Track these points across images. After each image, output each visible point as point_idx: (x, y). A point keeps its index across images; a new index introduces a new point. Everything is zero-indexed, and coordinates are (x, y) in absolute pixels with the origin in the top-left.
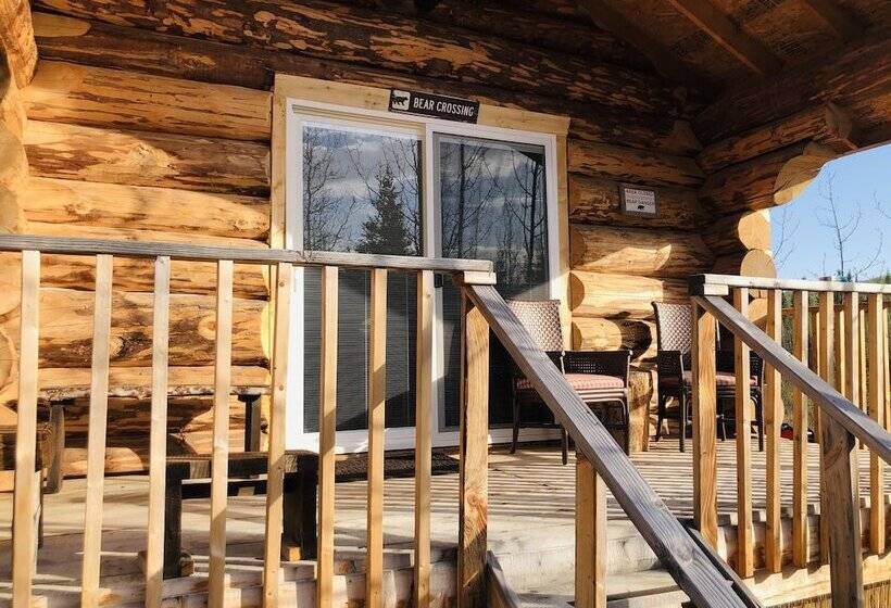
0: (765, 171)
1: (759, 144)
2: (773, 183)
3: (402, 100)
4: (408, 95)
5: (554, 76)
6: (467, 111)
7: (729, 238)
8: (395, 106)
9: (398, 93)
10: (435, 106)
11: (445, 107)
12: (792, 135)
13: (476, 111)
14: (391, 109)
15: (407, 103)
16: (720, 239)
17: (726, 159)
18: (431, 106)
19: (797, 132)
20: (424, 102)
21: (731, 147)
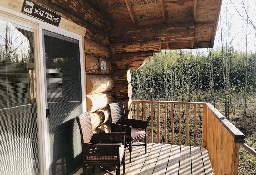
0: (139, 59)
1: (135, 48)
2: (141, 63)
3: (29, 7)
4: (32, 5)
5: (82, 9)
6: (56, 20)
7: (123, 78)
8: (25, 10)
9: (28, 3)
10: (44, 14)
11: (48, 16)
12: (148, 48)
13: (59, 20)
14: (23, 11)
15: (31, 9)
16: (119, 78)
17: (121, 51)
18: (42, 13)
19: (150, 48)
20: (39, 11)
21: (124, 47)
